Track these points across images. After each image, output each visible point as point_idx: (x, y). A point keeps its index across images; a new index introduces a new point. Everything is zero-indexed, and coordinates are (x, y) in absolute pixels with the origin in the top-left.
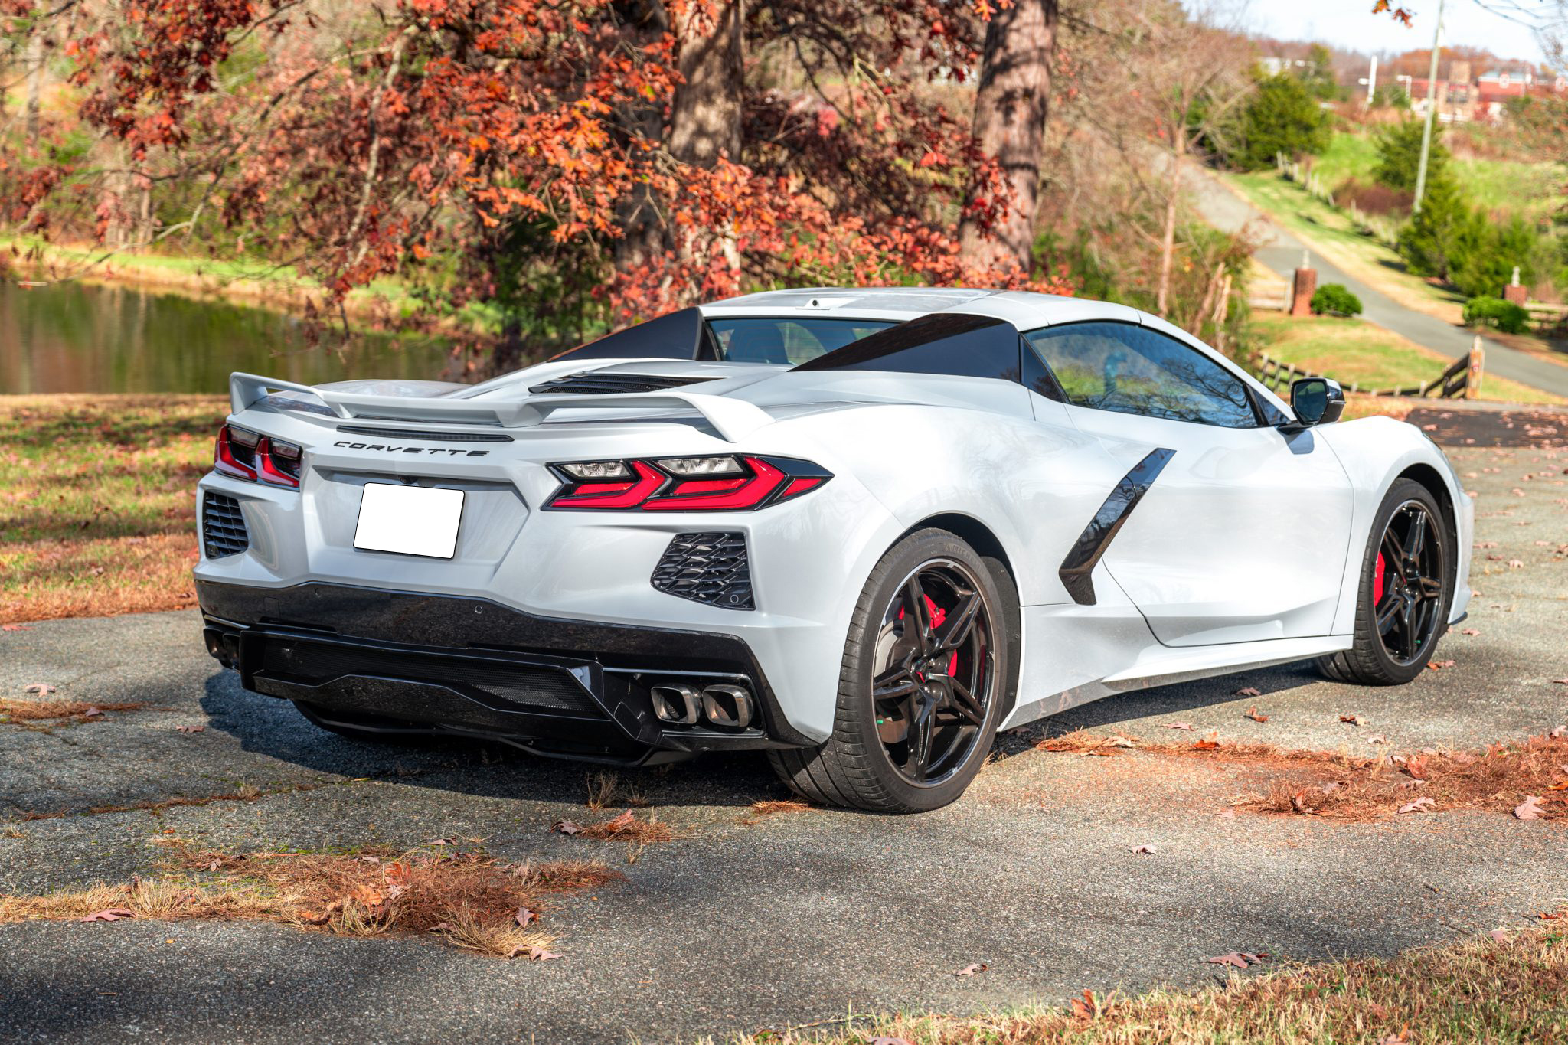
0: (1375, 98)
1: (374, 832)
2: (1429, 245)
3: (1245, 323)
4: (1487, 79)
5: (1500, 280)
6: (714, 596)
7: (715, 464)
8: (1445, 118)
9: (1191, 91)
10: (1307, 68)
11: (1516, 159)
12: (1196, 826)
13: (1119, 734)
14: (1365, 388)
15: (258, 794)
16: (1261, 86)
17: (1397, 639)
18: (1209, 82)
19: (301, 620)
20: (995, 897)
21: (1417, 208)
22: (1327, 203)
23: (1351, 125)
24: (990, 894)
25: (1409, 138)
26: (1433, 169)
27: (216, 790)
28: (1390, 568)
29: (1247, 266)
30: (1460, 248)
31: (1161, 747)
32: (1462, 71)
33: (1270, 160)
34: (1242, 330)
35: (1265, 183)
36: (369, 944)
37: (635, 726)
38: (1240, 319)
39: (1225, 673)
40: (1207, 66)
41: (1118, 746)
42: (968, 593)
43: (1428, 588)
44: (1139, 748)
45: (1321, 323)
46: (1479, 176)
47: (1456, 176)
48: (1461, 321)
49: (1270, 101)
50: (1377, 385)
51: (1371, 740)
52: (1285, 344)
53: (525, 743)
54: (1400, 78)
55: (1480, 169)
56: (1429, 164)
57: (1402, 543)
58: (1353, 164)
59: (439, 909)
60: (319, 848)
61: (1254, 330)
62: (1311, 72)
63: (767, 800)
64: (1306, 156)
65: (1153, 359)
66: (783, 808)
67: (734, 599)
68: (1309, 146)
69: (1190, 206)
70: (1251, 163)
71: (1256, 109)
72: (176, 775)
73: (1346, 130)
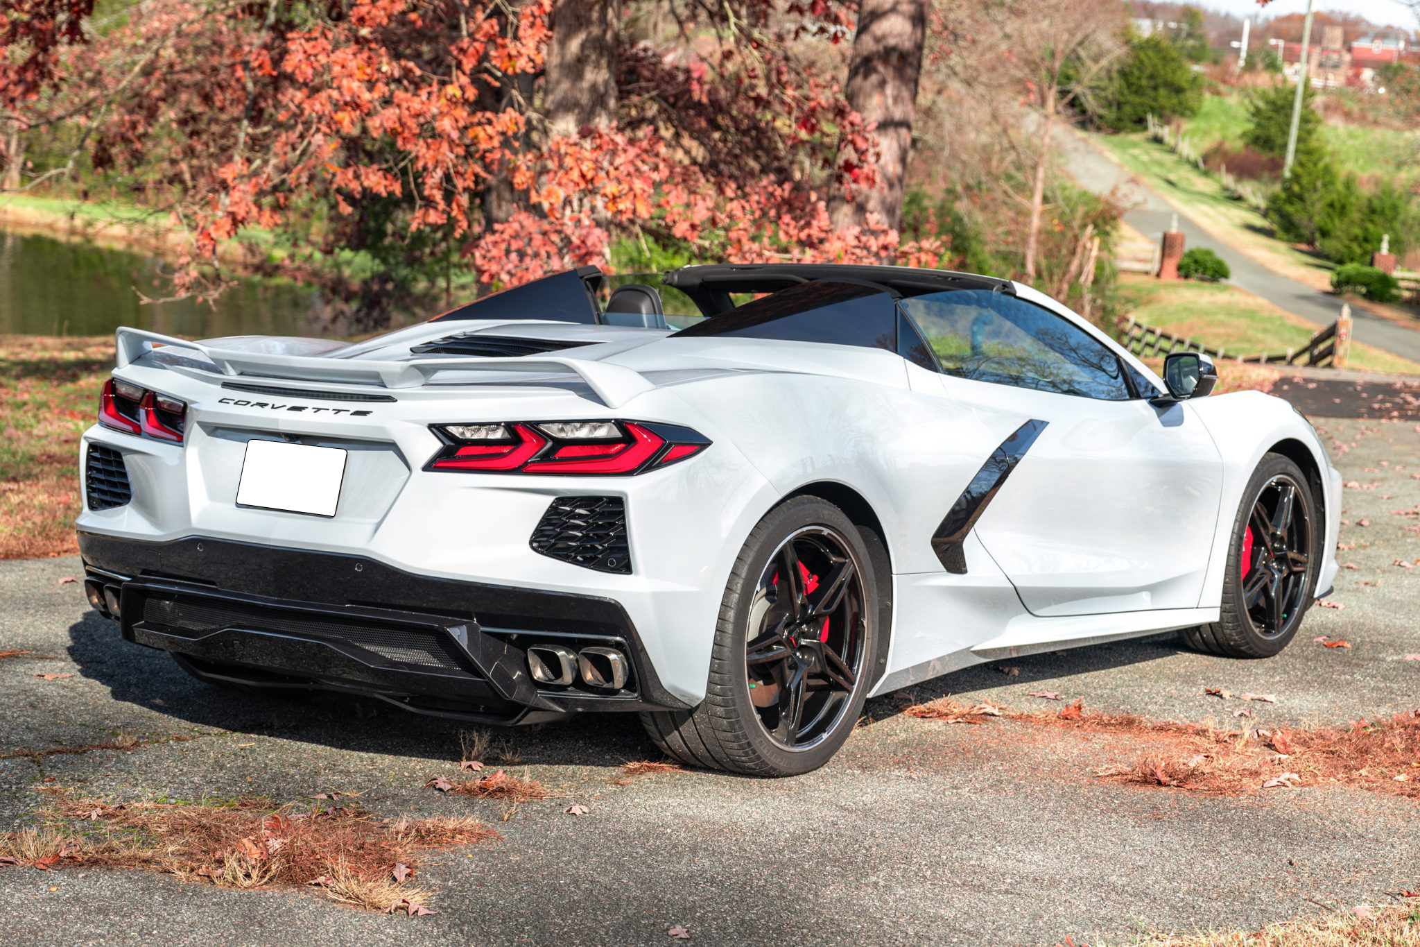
0: (1246, 61)
1: (251, 784)
2: (1297, 211)
3: (1112, 286)
4: (1360, 44)
5: (1369, 247)
6: (592, 559)
7: (595, 428)
8: (1317, 82)
9: (1063, 51)
10: (1179, 30)
11: (1388, 126)
12: (1063, 795)
13: (986, 702)
14: (1232, 354)
15: (136, 744)
16: (1134, 48)
17: (1263, 614)
18: (1081, 44)
19: (181, 573)
20: (864, 862)
21: (1287, 174)
22: (1195, 166)
23: (1222, 88)
24: (859, 859)
25: (1280, 103)
26: (1304, 135)
27: (94, 739)
28: (1258, 541)
29: (1114, 228)
30: (1329, 215)
31: (1028, 716)
32: (1335, 36)
33: (1140, 123)
34: (1108, 293)
35: (1135, 145)
36: (249, 897)
37: (511, 685)
38: (1108, 281)
39: (1092, 643)
40: (1078, 26)
41: (985, 714)
42: (841, 560)
43: (1295, 562)
44: (1005, 717)
45: (1188, 287)
46: (1350, 142)
47: (1327, 142)
48: (1329, 288)
49: (1142, 62)
50: (1243, 350)
51: (1236, 714)
52: (1151, 307)
53: (401, 700)
54: (1273, 42)
55: (1351, 136)
56: (1300, 129)
57: (1271, 517)
58: (1223, 128)
59: (317, 863)
60: (198, 799)
61: (1122, 293)
62: (1184, 34)
63: (639, 761)
64: (1176, 119)
65: (1027, 330)
66: (655, 769)
67: (612, 563)
68: (1179, 108)
69: (1059, 166)
70: (1121, 124)
71: (1127, 69)
72: (54, 724)
73: (1217, 93)
